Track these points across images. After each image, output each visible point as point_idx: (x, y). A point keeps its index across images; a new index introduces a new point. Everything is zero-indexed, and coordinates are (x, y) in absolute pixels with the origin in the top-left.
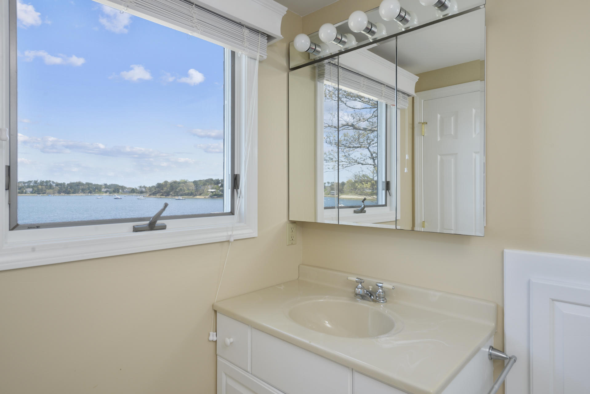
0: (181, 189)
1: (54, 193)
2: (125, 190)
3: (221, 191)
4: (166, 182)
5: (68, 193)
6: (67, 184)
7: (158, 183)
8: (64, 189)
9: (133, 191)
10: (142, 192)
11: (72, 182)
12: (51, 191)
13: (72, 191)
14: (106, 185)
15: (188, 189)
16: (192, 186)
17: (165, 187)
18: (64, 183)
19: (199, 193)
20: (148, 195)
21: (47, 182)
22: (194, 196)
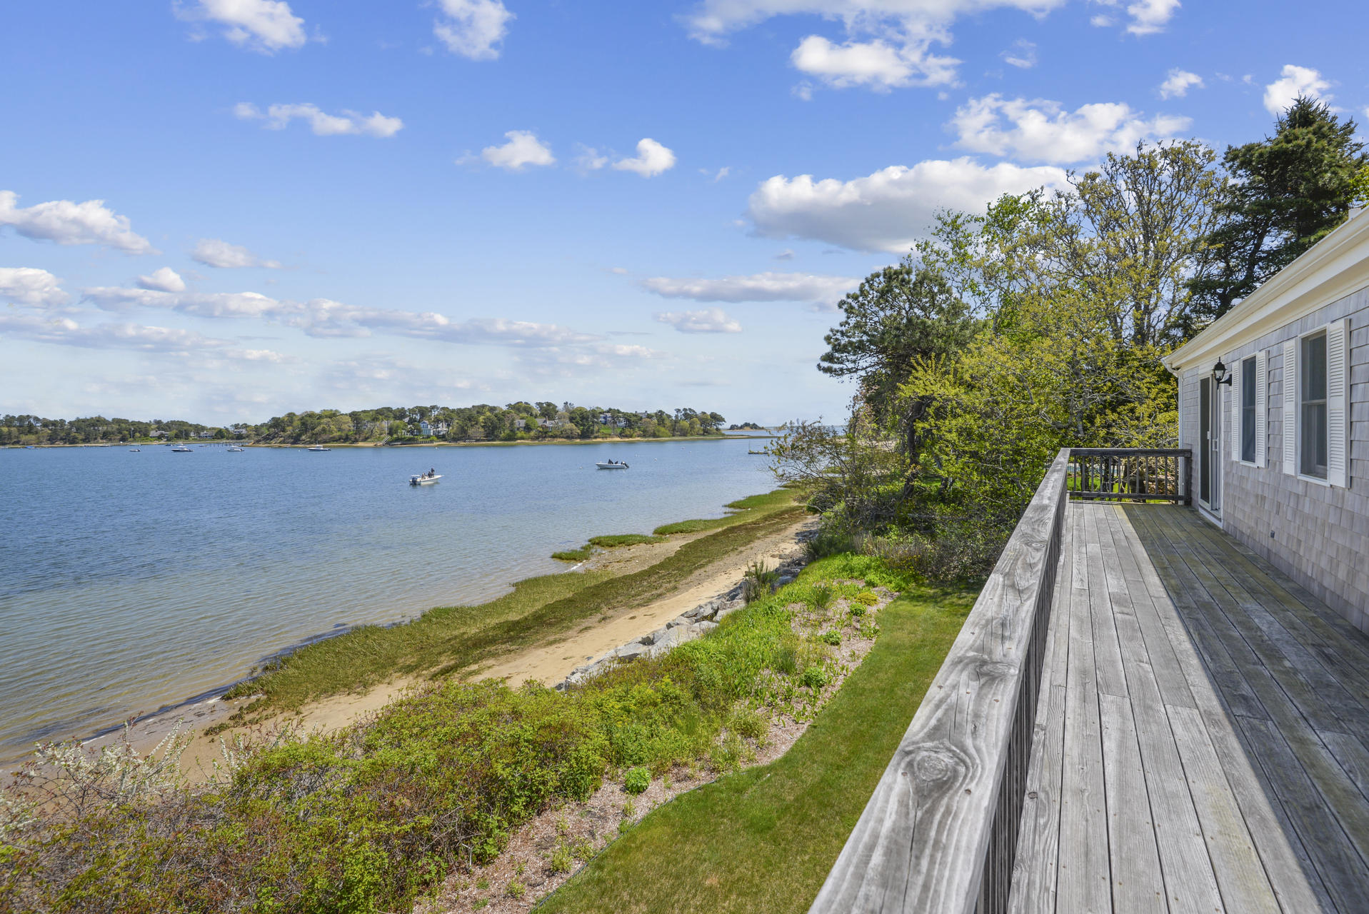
0: (324, 430)
1: (39, 442)
2: (202, 434)
3: (408, 432)
4: (291, 415)
5: (73, 441)
6: (70, 423)
7: (273, 418)
8: (62, 435)
9: (220, 434)
10: (239, 437)
11: (82, 417)
12: (32, 437)
13: (81, 437)
14: (158, 422)
15: (340, 430)
16: (348, 422)
17: (288, 426)
18: (62, 421)
19: (363, 436)
20: (253, 441)
21: (21, 419)
22: (353, 442)
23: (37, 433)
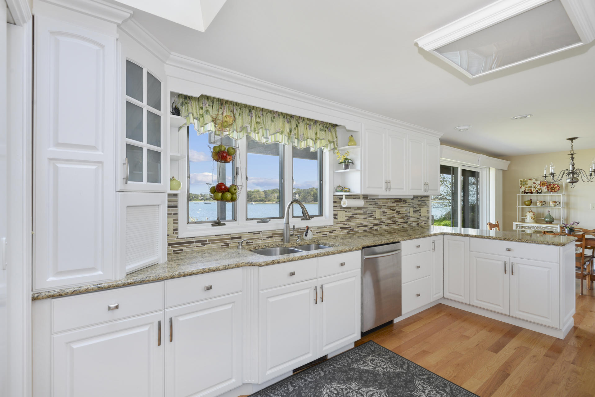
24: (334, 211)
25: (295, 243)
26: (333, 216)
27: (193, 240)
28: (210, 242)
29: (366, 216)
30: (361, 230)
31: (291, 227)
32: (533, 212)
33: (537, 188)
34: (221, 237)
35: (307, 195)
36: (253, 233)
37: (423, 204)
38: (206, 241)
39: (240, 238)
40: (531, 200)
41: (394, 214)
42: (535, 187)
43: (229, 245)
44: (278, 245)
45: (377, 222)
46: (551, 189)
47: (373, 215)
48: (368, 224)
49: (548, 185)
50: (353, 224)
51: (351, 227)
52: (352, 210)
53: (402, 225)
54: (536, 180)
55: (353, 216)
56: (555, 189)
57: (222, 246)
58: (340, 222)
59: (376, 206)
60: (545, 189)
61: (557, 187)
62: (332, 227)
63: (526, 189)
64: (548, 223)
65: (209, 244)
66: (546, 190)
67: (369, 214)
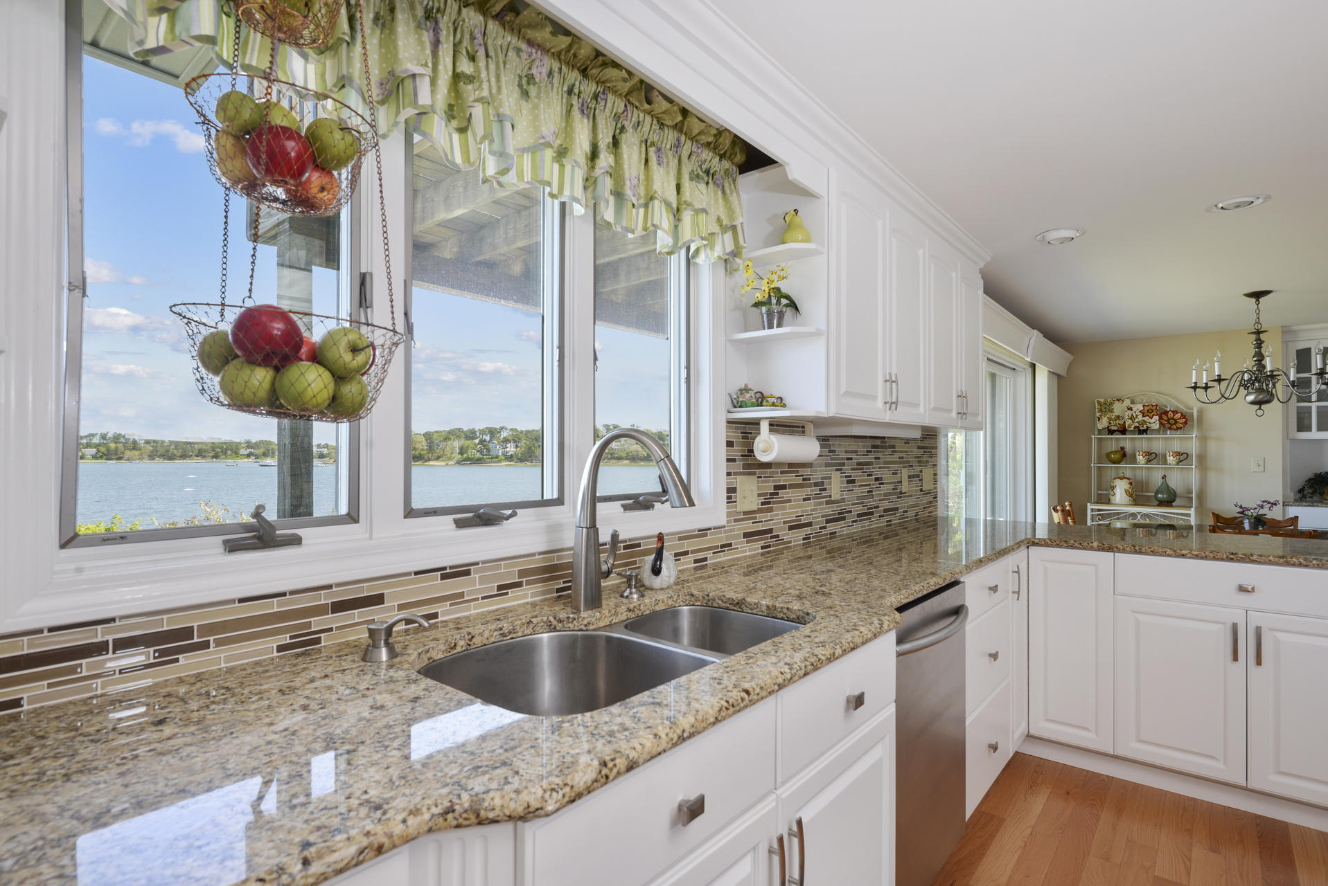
23: (140, 450)
24: (729, 474)
25: (623, 608)
26: (725, 495)
27: (99, 635)
28: (211, 639)
29: (808, 491)
30: (797, 537)
31: (605, 537)
32: (1129, 479)
33: (1137, 420)
34: (275, 606)
35: (536, 445)
36: (439, 573)
37: (925, 457)
38: (187, 633)
39: (378, 599)
40: (1122, 448)
41: (870, 485)
42: (1132, 418)
43: (318, 641)
44: (555, 623)
45: (832, 510)
46: (1169, 423)
47: (825, 490)
48: (813, 518)
49: (1161, 414)
50: (777, 519)
51: (770, 531)
52: (774, 473)
53: (886, 519)
54: (1133, 402)
55: (778, 494)
56: (1176, 422)
57: (281, 648)
58: (745, 513)
59: (831, 459)
60: (1154, 423)
61: (1180, 418)
62: (720, 533)
63: (1110, 423)
64: (1162, 503)
65: (205, 645)
66: (1156, 426)
67: (816, 484)
